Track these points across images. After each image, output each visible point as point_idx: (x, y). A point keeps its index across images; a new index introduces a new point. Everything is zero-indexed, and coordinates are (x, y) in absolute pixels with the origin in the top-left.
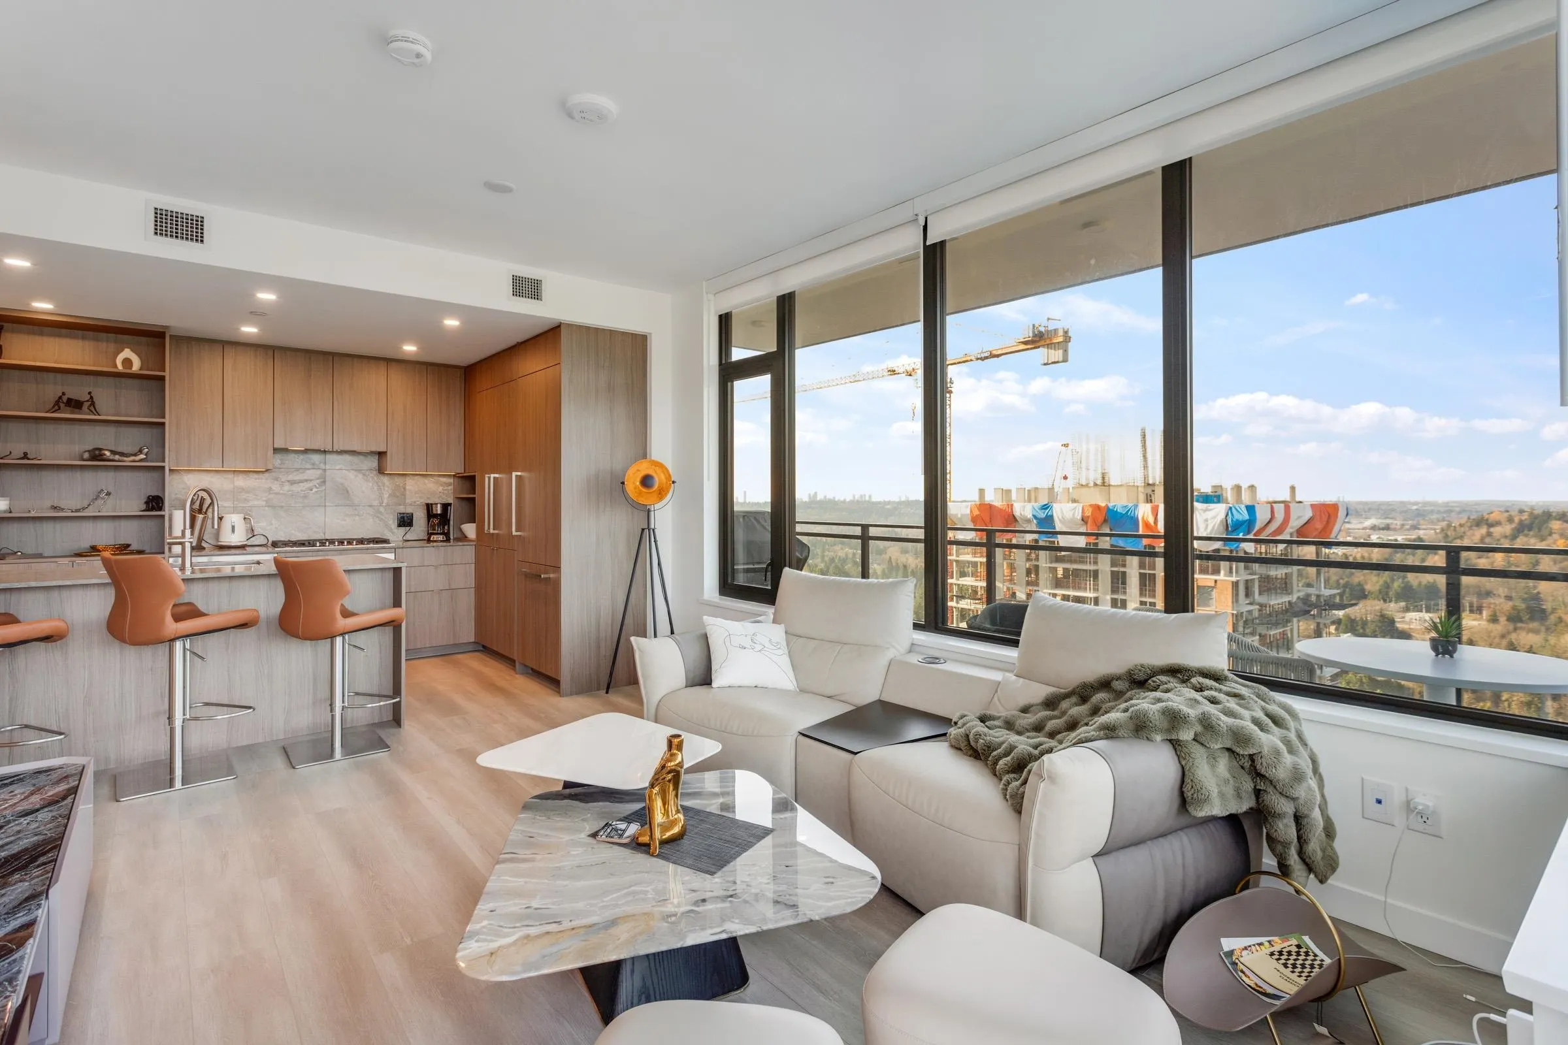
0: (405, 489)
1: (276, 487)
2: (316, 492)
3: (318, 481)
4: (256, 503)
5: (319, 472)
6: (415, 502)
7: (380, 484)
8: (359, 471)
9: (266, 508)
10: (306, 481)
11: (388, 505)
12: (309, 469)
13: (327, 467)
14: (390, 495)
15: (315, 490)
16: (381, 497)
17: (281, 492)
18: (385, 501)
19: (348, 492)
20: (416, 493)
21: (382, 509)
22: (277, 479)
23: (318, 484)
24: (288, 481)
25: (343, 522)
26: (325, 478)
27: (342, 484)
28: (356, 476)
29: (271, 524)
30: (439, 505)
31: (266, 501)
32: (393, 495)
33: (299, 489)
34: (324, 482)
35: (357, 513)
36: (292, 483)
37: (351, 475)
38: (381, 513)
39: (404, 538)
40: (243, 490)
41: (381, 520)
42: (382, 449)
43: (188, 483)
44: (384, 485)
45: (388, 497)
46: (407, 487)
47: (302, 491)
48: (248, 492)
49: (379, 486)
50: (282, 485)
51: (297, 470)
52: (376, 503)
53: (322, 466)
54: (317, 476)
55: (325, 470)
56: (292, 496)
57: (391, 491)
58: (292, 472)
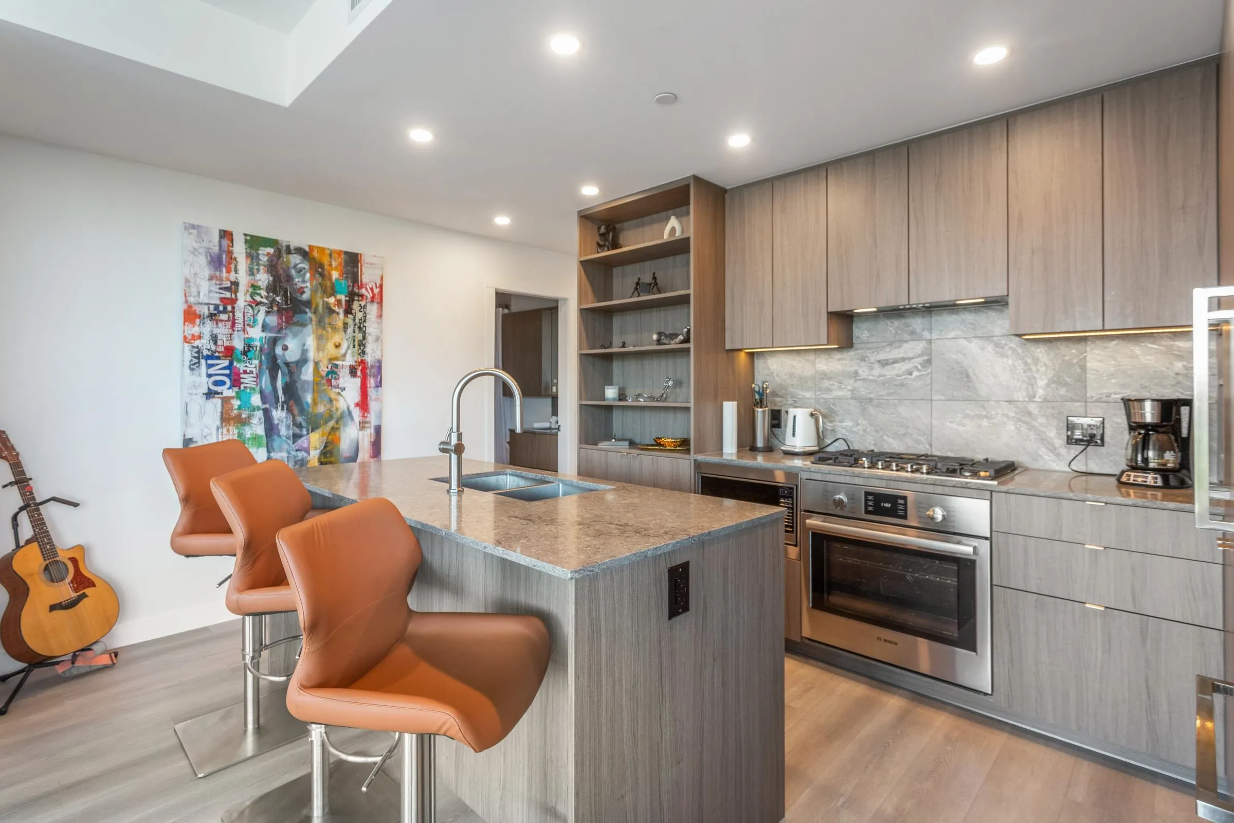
0: (1083, 368)
1: (863, 372)
2: (917, 377)
3: (921, 359)
4: (840, 393)
5: (920, 346)
6: (1108, 396)
7: (1029, 361)
8: (989, 338)
9: (852, 402)
10: (903, 359)
11: (1045, 400)
12: (906, 341)
13: (935, 335)
14: (1051, 381)
15: (915, 374)
16: (1032, 382)
17: (870, 377)
18: (1040, 392)
19: (968, 376)
20: (1111, 376)
21: (1033, 408)
22: (863, 359)
23: (920, 364)
24: (879, 362)
25: (961, 429)
26: (930, 355)
27: (958, 363)
28: (983, 349)
29: (858, 425)
30: (1148, 405)
31: (852, 391)
32: (1056, 381)
33: (894, 372)
34: (929, 361)
35: (984, 413)
36: (884, 363)
37: (975, 346)
38: (1030, 414)
39: (1074, 466)
40: (825, 376)
41: (1031, 428)
42: (998, 290)
43: (772, 368)
44: (1036, 361)
45: (1047, 385)
46: (1089, 365)
47: (897, 375)
48: (830, 379)
49: (1026, 364)
50: (871, 368)
51: (890, 343)
52: (1020, 396)
53: (926, 334)
54: (919, 352)
55: (930, 342)
56: (884, 383)
57: (1051, 374)
58: (884, 347)
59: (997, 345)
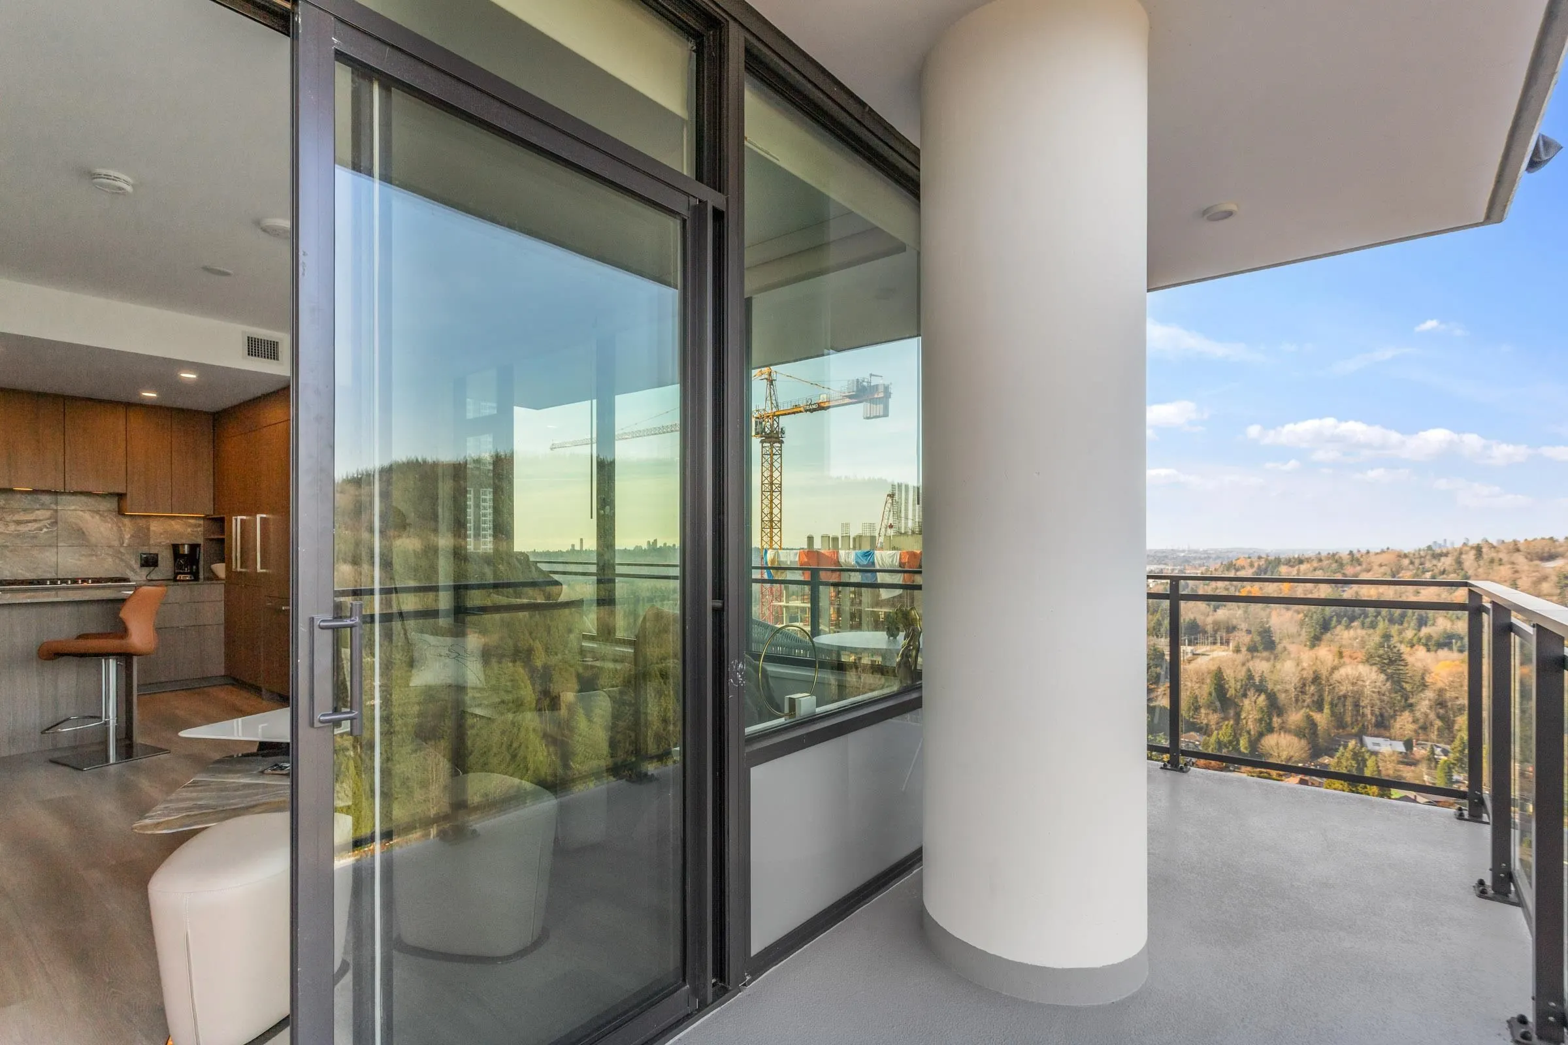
0: (148, 529)
2: (46, 532)
3: (49, 521)
5: (48, 513)
6: (160, 543)
7: (120, 525)
8: (97, 512)
10: (35, 521)
11: (129, 545)
12: (38, 510)
13: (59, 508)
14: (132, 536)
15: (45, 530)
16: (121, 538)
17: (6, 532)
18: (126, 541)
19: (83, 533)
20: (162, 534)
21: (122, 550)
22: (2, 519)
23: (48, 524)
24: (14, 521)
25: (79, 563)
26: (57, 519)
27: (76, 524)
28: (93, 517)
30: (186, 546)
32: (135, 536)
33: (27, 529)
34: (56, 522)
35: (93, 553)
36: (18, 523)
37: (87, 516)
38: (121, 553)
39: (148, 578)
41: (122, 560)
42: (120, 490)
44: (124, 525)
45: (130, 538)
46: (151, 529)
47: (29, 531)
49: (118, 527)
50: (7, 525)
51: (25, 510)
52: (115, 544)
53: (54, 506)
54: (48, 517)
55: (56, 511)
56: (18, 536)
57: (132, 532)
58: (19, 512)
59: (101, 515)
